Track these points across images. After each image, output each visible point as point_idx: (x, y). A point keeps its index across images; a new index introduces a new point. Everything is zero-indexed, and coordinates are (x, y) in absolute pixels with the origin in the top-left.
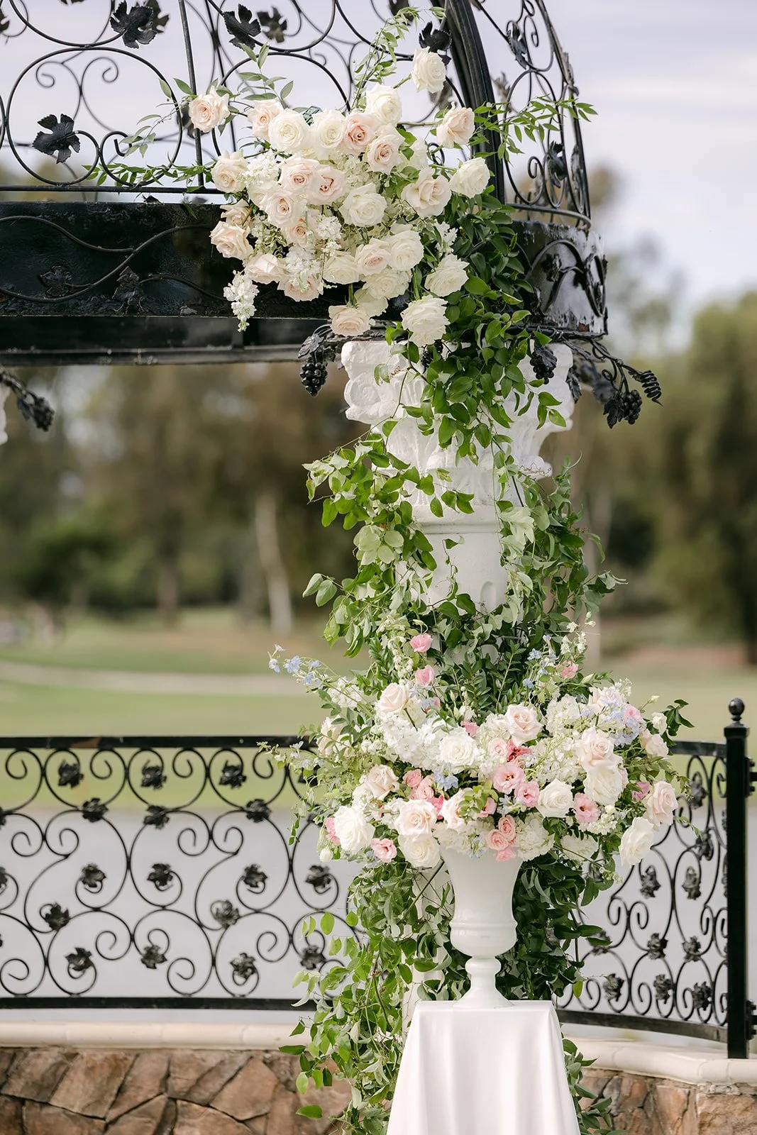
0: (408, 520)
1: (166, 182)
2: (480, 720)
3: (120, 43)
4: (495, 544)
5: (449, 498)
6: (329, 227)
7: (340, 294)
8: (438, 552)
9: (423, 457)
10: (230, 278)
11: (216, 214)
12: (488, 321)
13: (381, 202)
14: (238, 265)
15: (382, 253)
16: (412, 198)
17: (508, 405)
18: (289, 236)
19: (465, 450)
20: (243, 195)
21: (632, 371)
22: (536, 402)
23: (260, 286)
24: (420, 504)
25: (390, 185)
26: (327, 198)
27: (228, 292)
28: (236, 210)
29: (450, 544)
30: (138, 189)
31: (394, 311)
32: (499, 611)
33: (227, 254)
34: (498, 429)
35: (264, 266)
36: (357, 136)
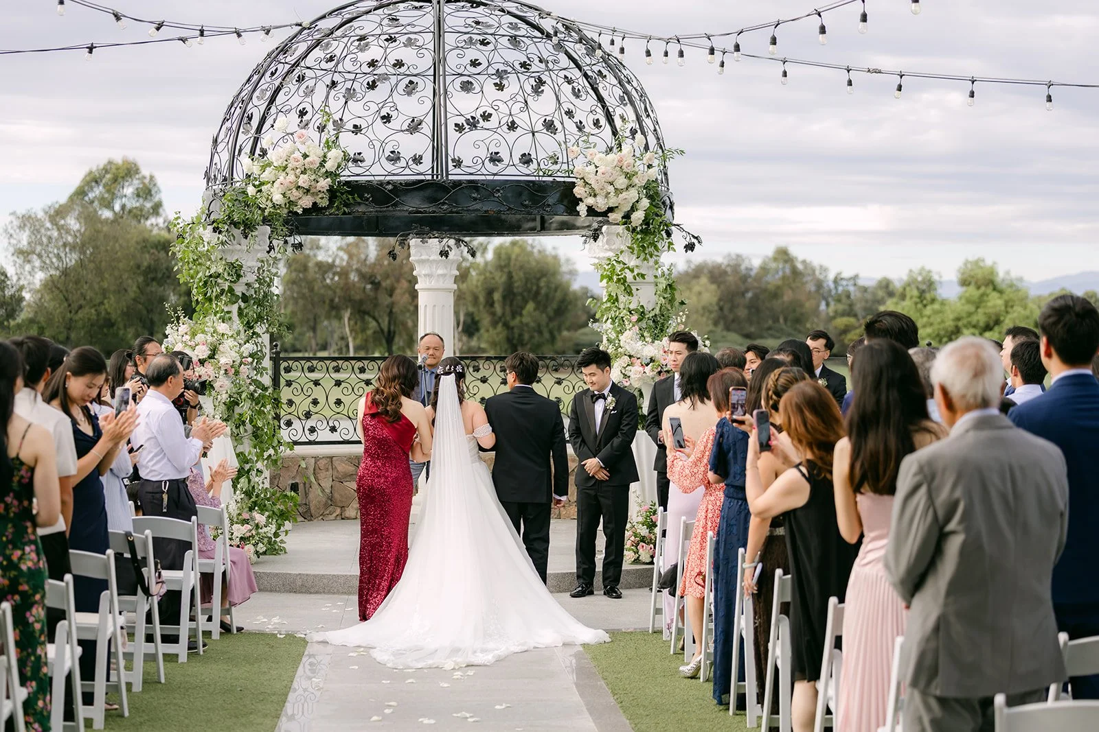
0: (625, 281)
1: (559, 174)
2: (653, 342)
3: (545, 131)
4: (652, 289)
5: (638, 275)
6: (611, 189)
7: (611, 210)
8: (634, 291)
9: (630, 262)
10: (578, 204)
11: (573, 185)
12: (654, 219)
13: (626, 181)
14: (581, 200)
15: (627, 197)
16: (635, 180)
17: (659, 245)
18: (597, 192)
19: (645, 259)
20: (583, 178)
21: (693, 236)
22: (667, 244)
23: (588, 207)
24: (629, 276)
25: (629, 176)
26: (611, 180)
27: (578, 208)
28: (579, 183)
29: (637, 290)
30: (550, 176)
31: (627, 216)
32: (653, 310)
33: (578, 196)
34: (656, 253)
35: (590, 201)
36: (620, 161)
